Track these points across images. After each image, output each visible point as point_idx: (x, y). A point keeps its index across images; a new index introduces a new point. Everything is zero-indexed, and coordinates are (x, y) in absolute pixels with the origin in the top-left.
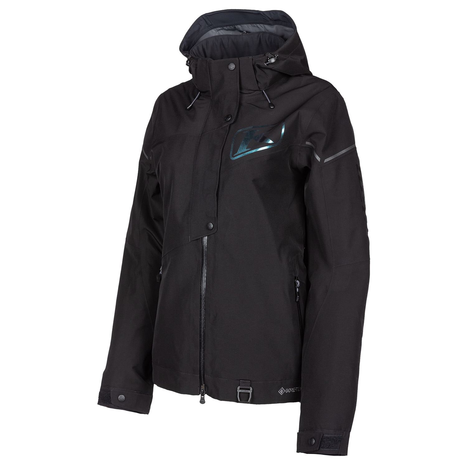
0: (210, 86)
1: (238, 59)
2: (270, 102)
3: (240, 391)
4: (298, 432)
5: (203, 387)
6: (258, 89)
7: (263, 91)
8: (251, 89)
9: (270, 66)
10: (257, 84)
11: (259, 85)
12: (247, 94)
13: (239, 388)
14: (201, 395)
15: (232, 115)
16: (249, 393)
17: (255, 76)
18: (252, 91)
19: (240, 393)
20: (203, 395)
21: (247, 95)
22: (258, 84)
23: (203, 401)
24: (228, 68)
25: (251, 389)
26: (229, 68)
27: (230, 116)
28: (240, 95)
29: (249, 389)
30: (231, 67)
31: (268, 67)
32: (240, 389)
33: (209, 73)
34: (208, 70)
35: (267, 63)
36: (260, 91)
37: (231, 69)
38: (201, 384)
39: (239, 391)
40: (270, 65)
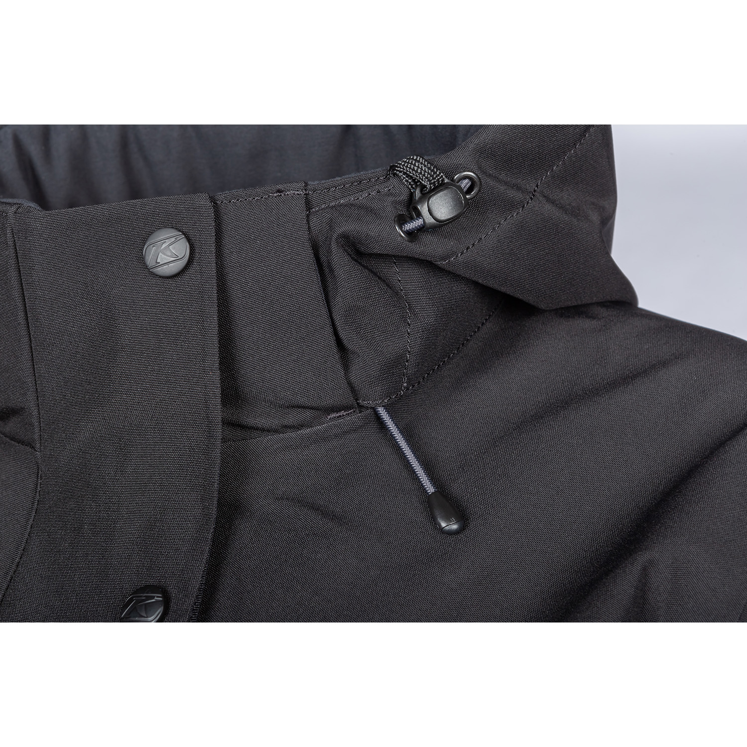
0: (30, 380)
1: (213, 200)
2: (431, 489)
6: (351, 400)
7: (382, 411)
8: (302, 401)
9: (430, 247)
10: (339, 366)
11: (356, 374)
12: (276, 431)
15: (173, 592)
17: (324, 311)
18: (308, 414)
21: (276, 437)
22: (346, 366)
24: (142, 259)
26: (150, 260)
27: (158, 597)
28: (224, 440)
30: (162, 258)
31: (416, 249)
33: (16, 294)
34: (13, 274)
35: (409, 226)
36: (361, 407)
37: (160, 271)
40: (427, 238)
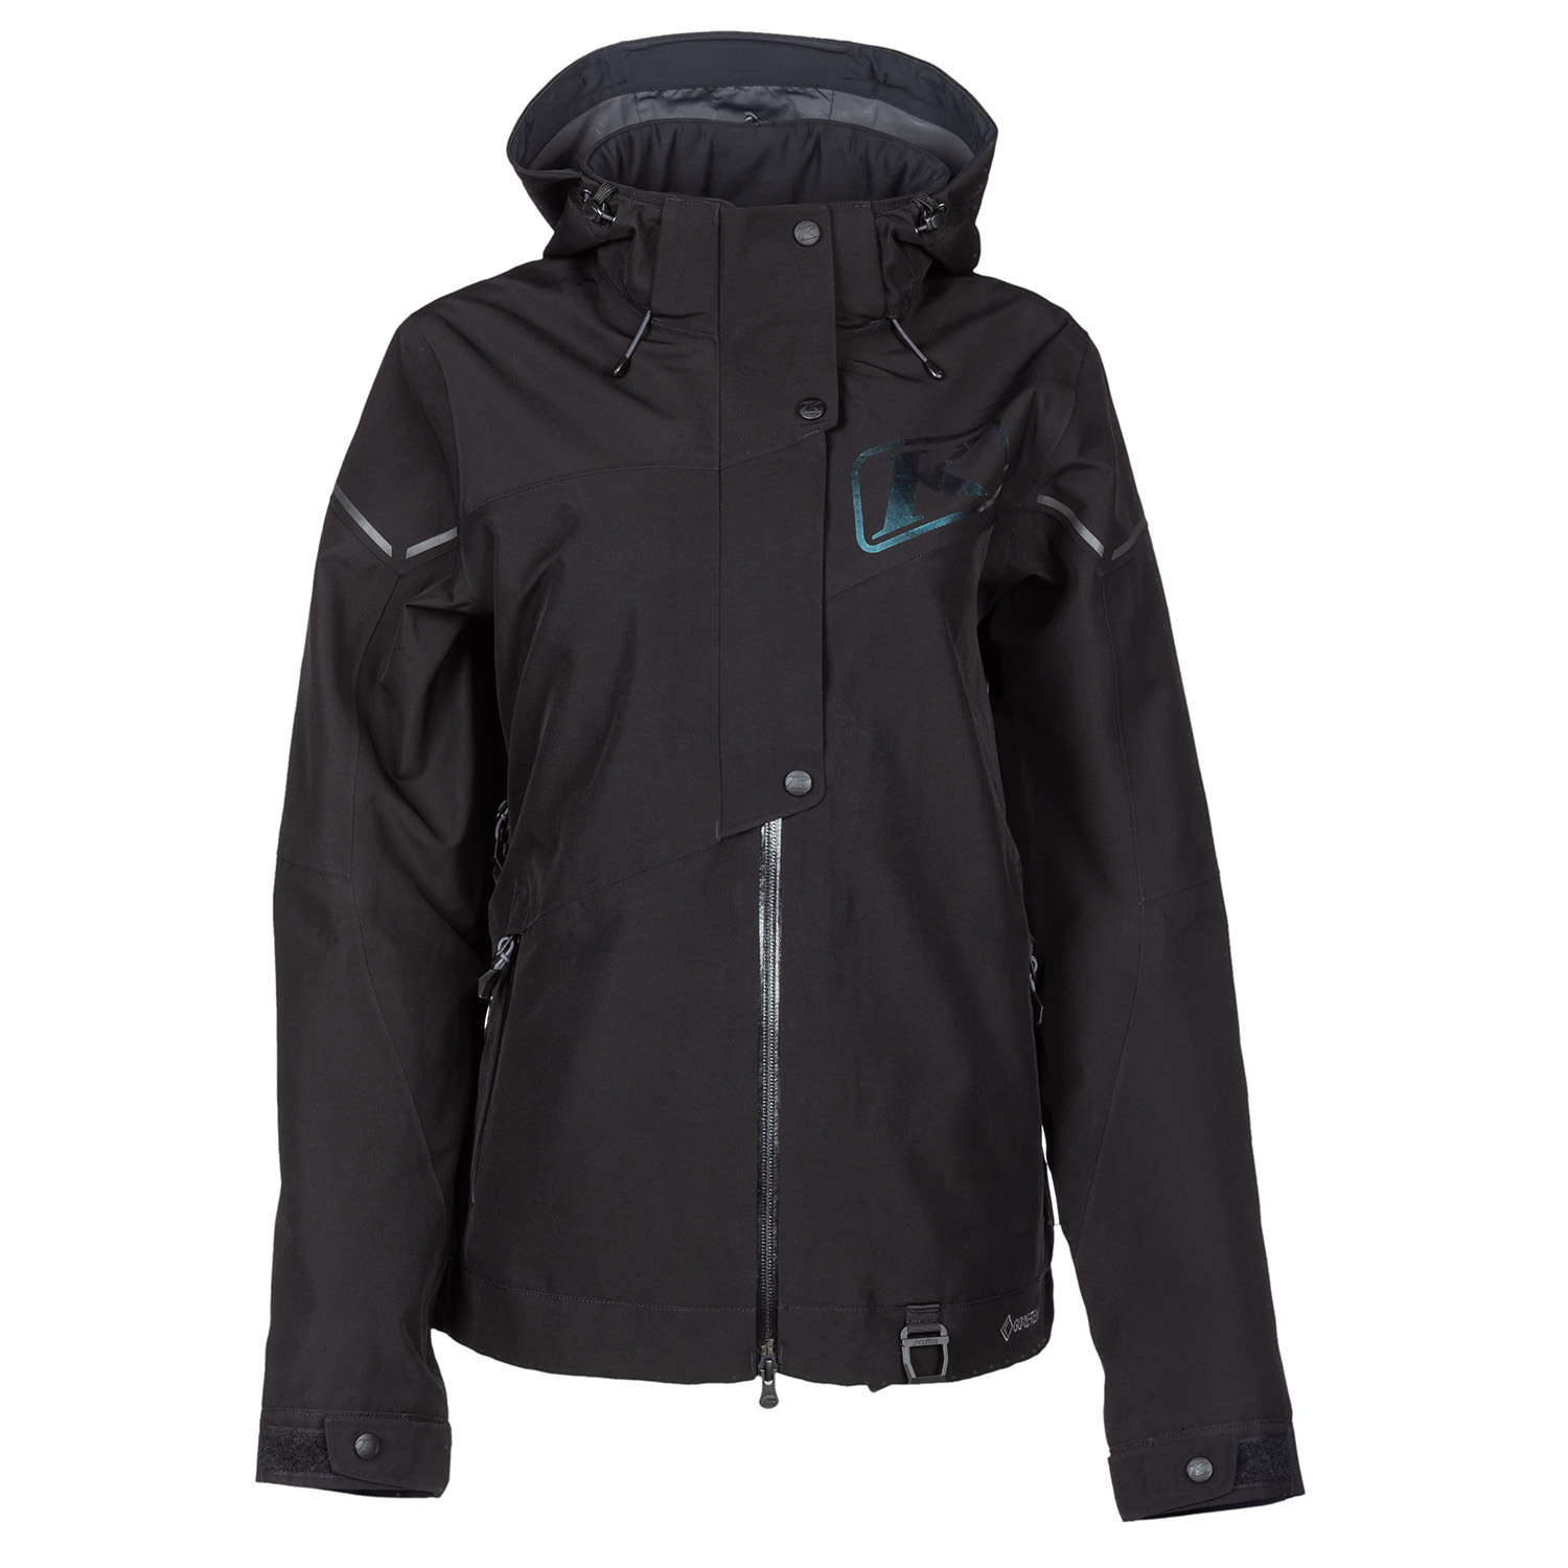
1: (831, 207)
2: (925, 360)
3: (912, 1342)
4: (1109, 1455)
5: (768, 1347)
7: (895, 321)
9: (925, 240)
13: (904, 1333)
14: (766, 1378)
16: (940, 1347)
19: (912, 1349)
20: (769, 1377)
23: (773, 1397)
24: (793, 236)
25: (944, 1331)
26: (797, 238)
29: (938, 1334)
30: (805, 237)
32: (910, 1336)
37: (805, 243)
38: (761, 1340)
39: (908, 1344)
